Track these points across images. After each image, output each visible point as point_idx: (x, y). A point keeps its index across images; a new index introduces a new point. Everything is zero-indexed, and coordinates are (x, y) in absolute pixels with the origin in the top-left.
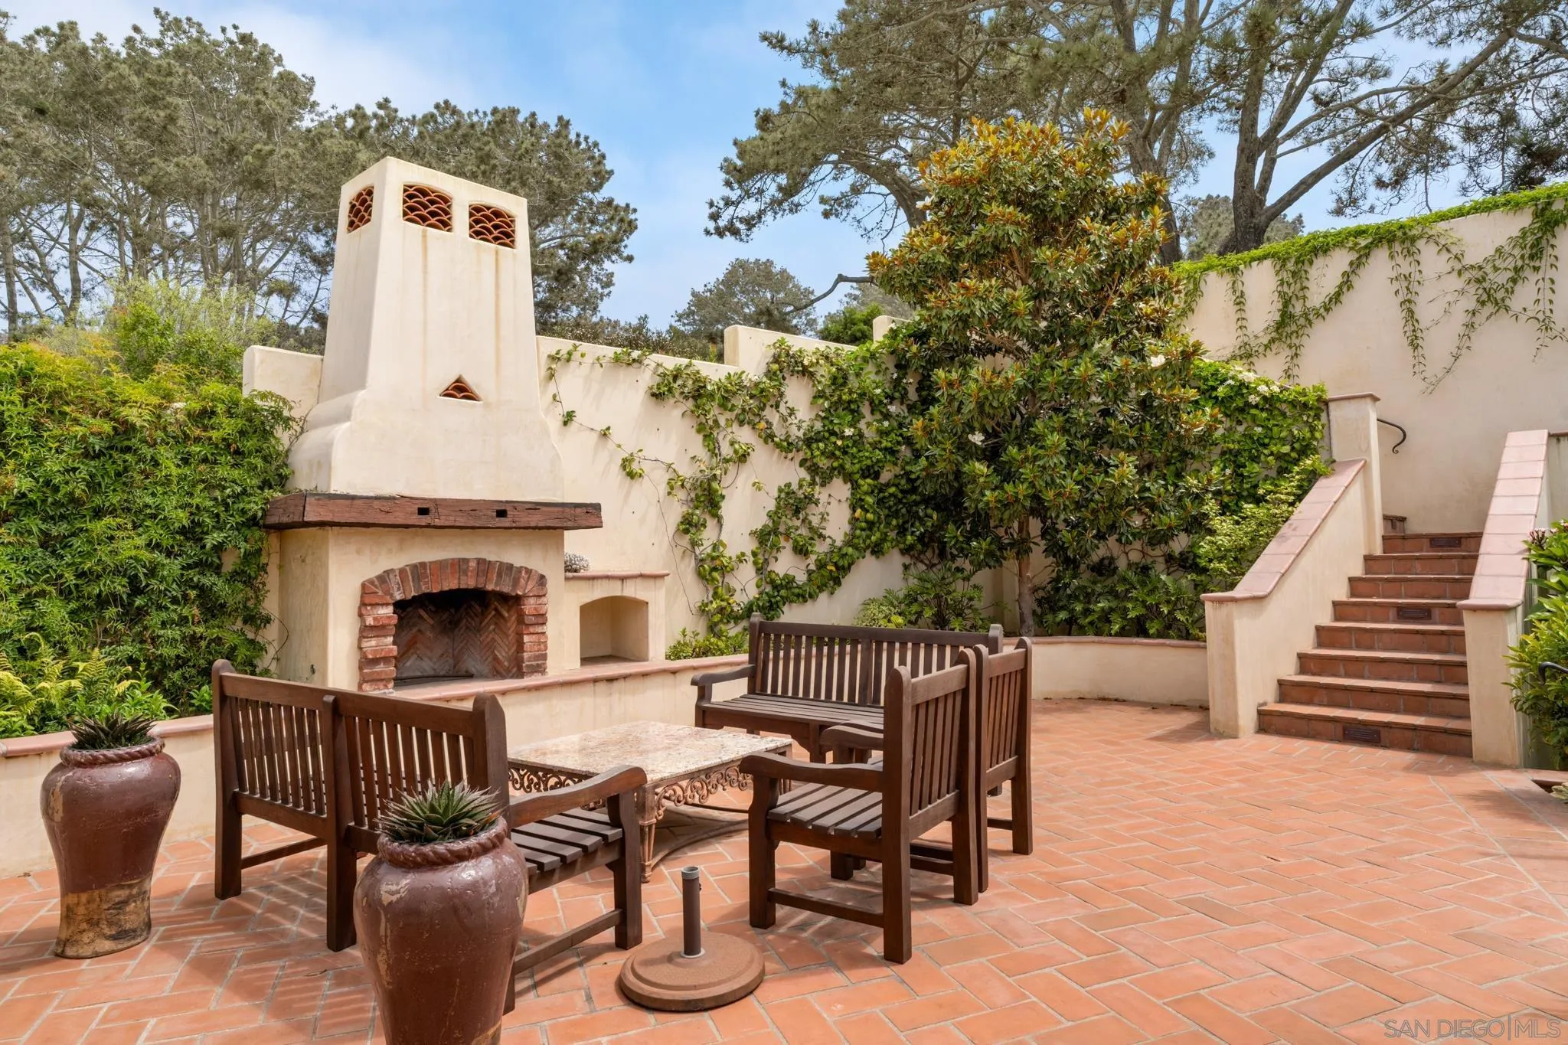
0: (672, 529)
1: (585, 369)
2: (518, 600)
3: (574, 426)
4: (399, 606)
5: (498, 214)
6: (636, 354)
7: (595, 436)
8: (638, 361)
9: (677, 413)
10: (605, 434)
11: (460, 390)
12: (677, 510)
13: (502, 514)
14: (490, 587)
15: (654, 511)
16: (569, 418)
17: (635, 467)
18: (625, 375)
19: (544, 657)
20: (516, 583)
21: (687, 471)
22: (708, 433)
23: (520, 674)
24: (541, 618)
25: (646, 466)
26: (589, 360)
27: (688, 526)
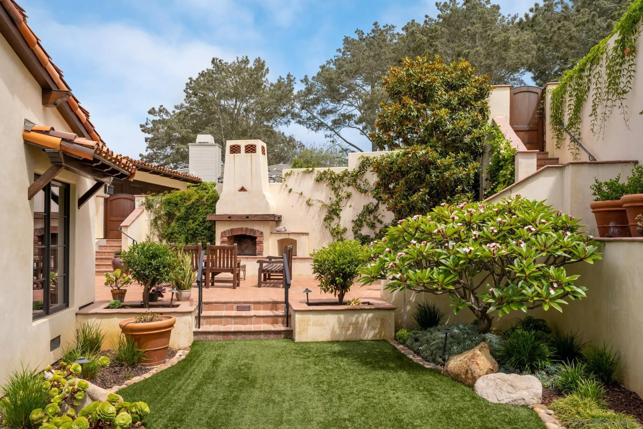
0: (322, 221)
1: (295, 176)
2: (256, 238)
3: (292, 193)
4: (228, 237)
5: (252, 146)
6: (311, 169)
7: (298, 195)
8: (312, 171)
9: (325, 185)
10: (301, 194)
11: (243, 189)
12: (325, 214)
13: (247, 217)
14: (248, 234)
15: (317, 215)
16: (290, 191)
17: (310, 202)
18: (308, 176)
19: (262, 252)
20: (255, 233)
21: (328, 202)
22: (335, 190)
23: (255, 255)
24: (261, 242)
25: (314, 202)
26: (296, 173)
27: (328, 219)
